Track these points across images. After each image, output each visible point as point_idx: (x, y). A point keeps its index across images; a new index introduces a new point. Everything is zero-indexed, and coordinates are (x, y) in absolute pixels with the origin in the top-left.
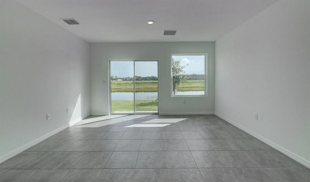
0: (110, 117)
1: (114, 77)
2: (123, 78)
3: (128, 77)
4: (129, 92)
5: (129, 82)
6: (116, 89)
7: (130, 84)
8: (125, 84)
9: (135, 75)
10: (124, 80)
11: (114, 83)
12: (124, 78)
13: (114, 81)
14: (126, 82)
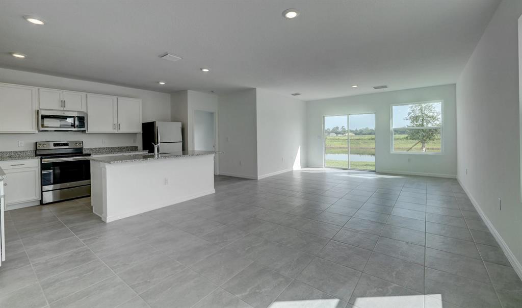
0: (324, 169)
1: (340, 130)
2: (356, 130)
3: (365, 129)
4: (365, 154)
5: (364, 138)
6: (340, 148)
7: (365, 141)
8: (357, 141)
9: (349, 129)
10: (357, 133)
11: (338, 139)
12: (358, 130)
13: (339, 135)
14: (359, 138)
